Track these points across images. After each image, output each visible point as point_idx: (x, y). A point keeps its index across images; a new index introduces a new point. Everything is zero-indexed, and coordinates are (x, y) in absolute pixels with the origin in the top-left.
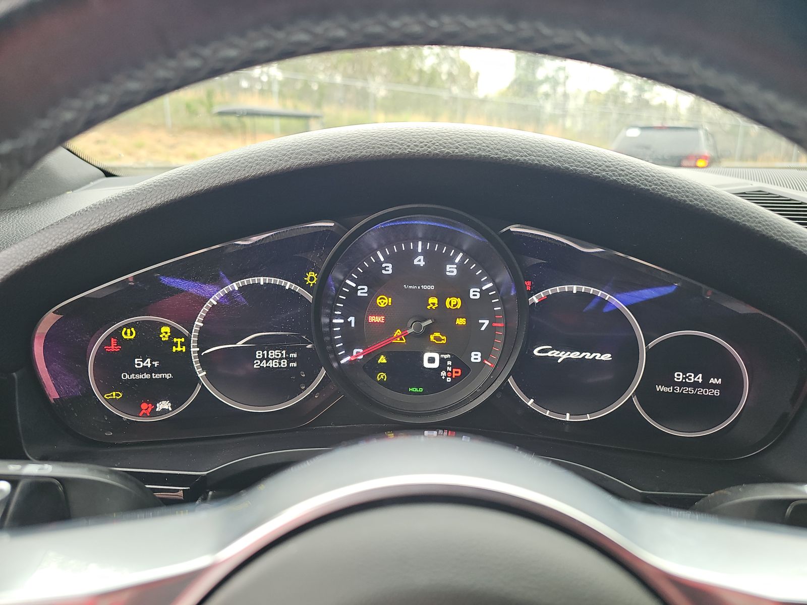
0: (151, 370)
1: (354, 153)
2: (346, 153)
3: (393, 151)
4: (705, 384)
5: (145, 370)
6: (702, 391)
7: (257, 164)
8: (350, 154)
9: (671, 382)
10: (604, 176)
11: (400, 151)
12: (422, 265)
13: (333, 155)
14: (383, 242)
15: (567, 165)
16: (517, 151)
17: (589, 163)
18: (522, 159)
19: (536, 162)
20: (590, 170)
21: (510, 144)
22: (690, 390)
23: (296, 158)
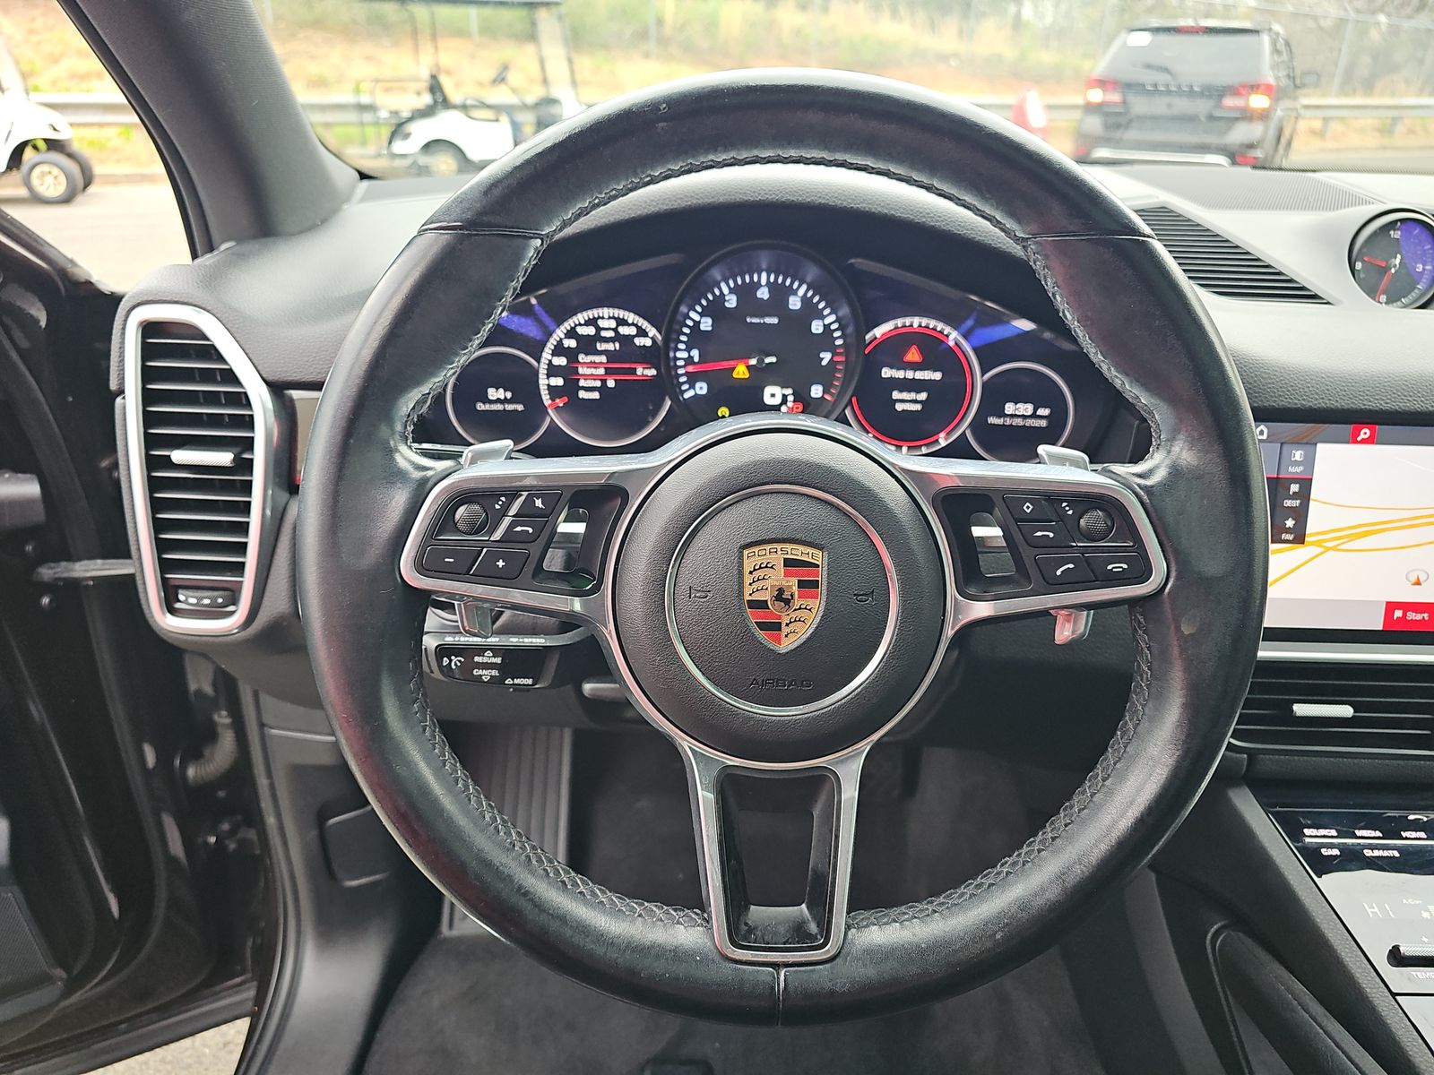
0: (505, 401)
1: (712, 200)
2: (706, 200)
3: (746, 198)
4: (1034, 416)
5: (498, 401)
6: (1030, 422)
7: (629, 209)
8: (709, 201)
9: (1002, 414)
10: (924, 222)
11: (752, 199)
12: (765, 298)
13: (694, 202)
14: (727, 274)
15: (893, 212)
16: (853, 199)
17: (912, 210)
18: (855, 207)
19: (867, 209)
20: (912, 217)
21: (846, 193)
22: (1019, 422)
23: (662, 204)
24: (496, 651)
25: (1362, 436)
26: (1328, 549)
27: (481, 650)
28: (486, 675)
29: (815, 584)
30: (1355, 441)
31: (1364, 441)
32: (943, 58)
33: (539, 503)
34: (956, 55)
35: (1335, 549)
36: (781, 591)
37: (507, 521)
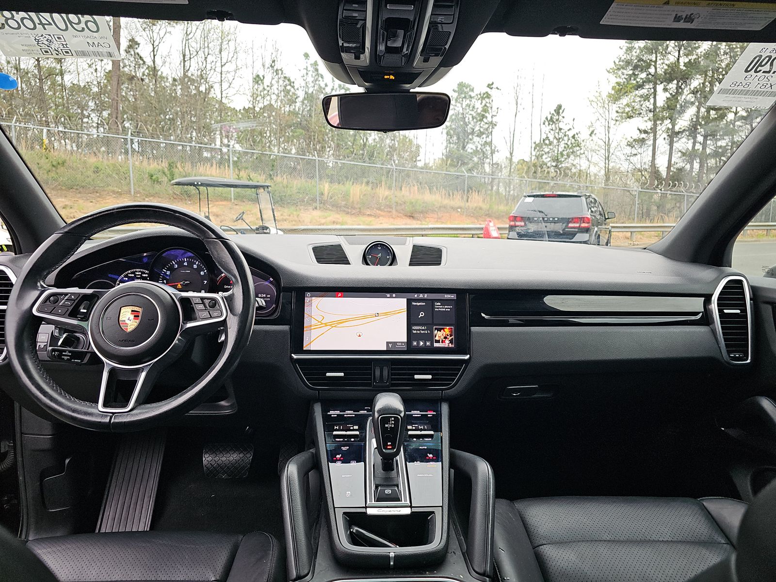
12: (186, 265)
14: (174, 258)
24: (70, 352)
25: (339, 295)
26: (333, 327)
27: (65, 351)
28: (66, 358)
29: (138, 316)
30: (337, 297)
31: (339, 297)
32: (454, 209)
33: (73, 297)
34: (460, 208)
35: (335, 326)
36: (129, 318)
37: (63, 301)
